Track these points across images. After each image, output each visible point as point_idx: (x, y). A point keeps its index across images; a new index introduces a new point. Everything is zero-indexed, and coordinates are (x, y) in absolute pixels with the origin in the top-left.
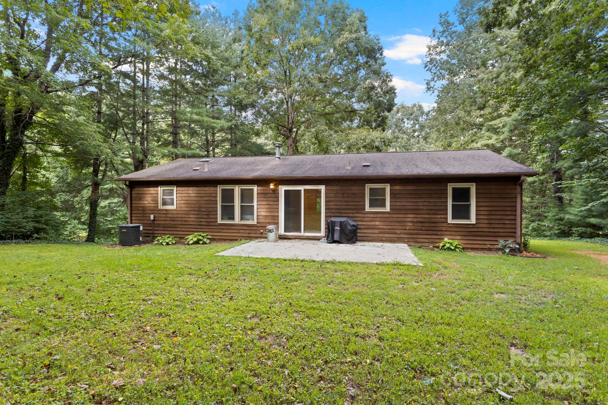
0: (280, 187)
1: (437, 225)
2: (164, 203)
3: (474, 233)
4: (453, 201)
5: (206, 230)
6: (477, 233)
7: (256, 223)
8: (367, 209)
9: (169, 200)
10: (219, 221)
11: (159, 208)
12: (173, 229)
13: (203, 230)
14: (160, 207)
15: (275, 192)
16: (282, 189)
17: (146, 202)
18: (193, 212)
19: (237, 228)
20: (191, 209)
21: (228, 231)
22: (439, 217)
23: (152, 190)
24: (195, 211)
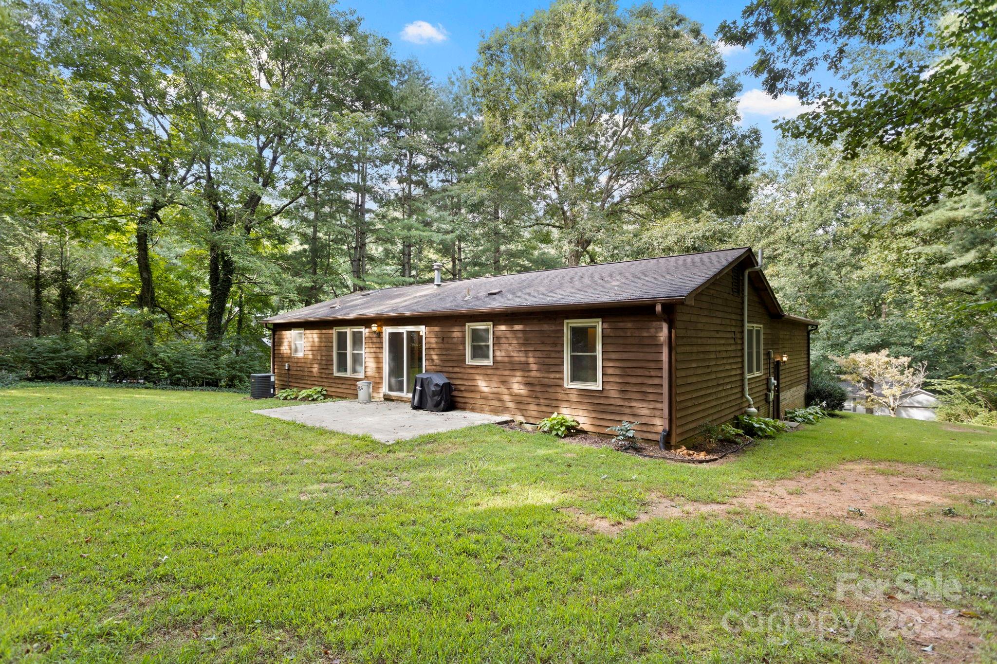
0: (384, 328)
1: (550, 390)
3: (602, 407)
4: (573, 350)
5: (326, 384)
6: (606, 407)
7: (364, 377)
8: (469, 361)
9: (299, 346)
10: (336, 373)
11: (292, 355)
15: (379, 335)
16: (387, 330)
17: (284, 348)
18: (316, 361)
19: (349, 383)
20: (315, 357)
21: (341, 386)
22: (552, 376)
23: (288, 333)
24: (317, 359)
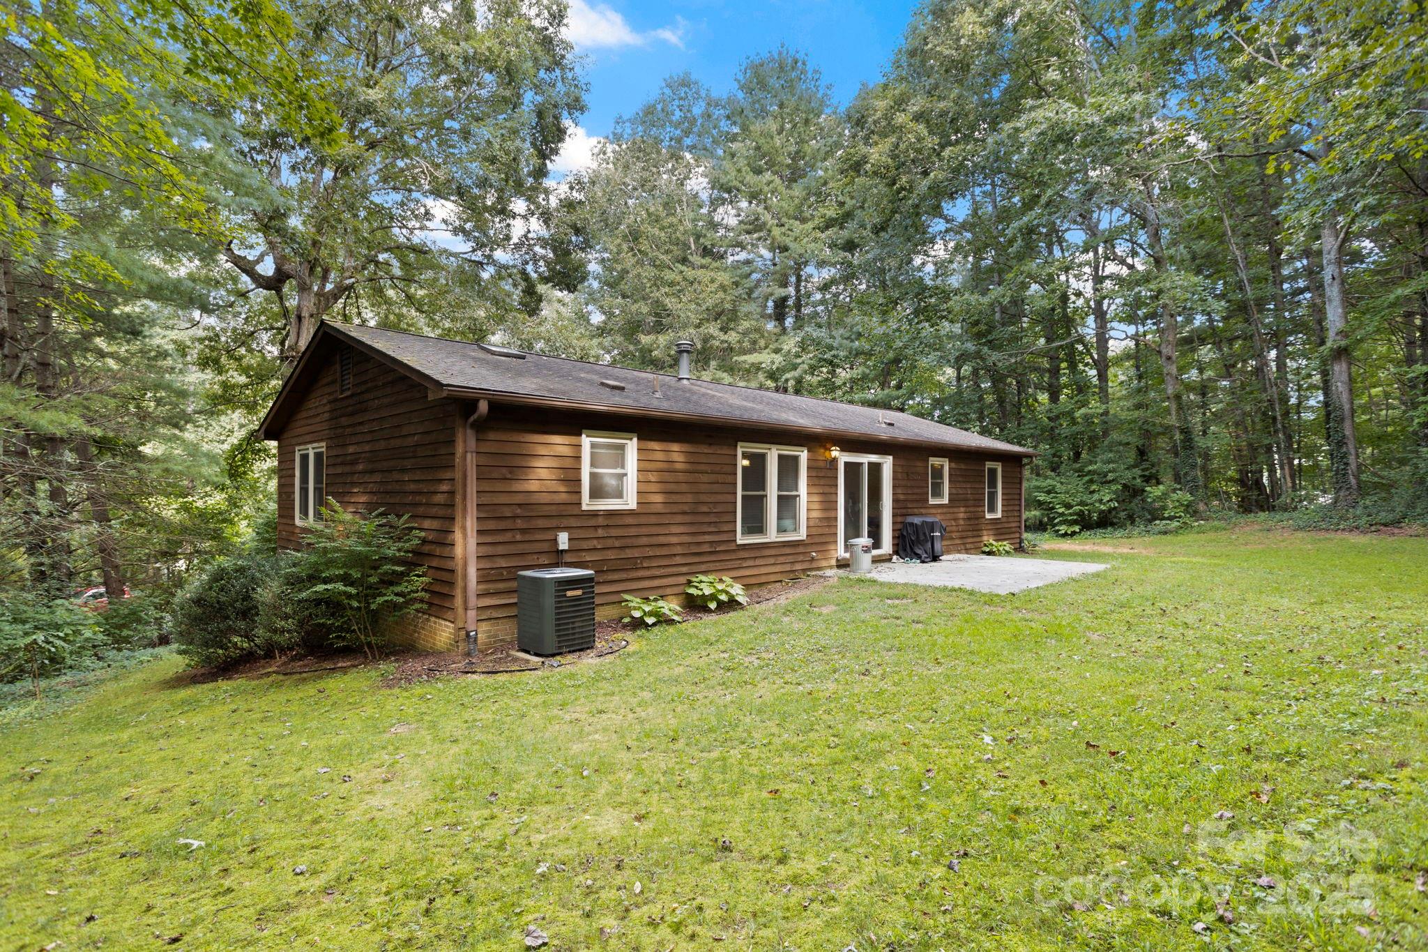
1: (978, 522)
2: (597, 493)
3: (999, 530)
5: (712, 566)
7: (804, 537)
8: (930, 501)
9: (613, 482)
10: (741, 540)
11: (584, 507)
12: (624, 575)
13: (703, 568)
14: (587, 504)
16: (842, 460)
17: (533, 486)
18: (679, 519)
19: (773, 552)
20: (675, 509)
21: (758, 562)
22: (979, 509)
23: (559, 443)
24: (684, 513)
